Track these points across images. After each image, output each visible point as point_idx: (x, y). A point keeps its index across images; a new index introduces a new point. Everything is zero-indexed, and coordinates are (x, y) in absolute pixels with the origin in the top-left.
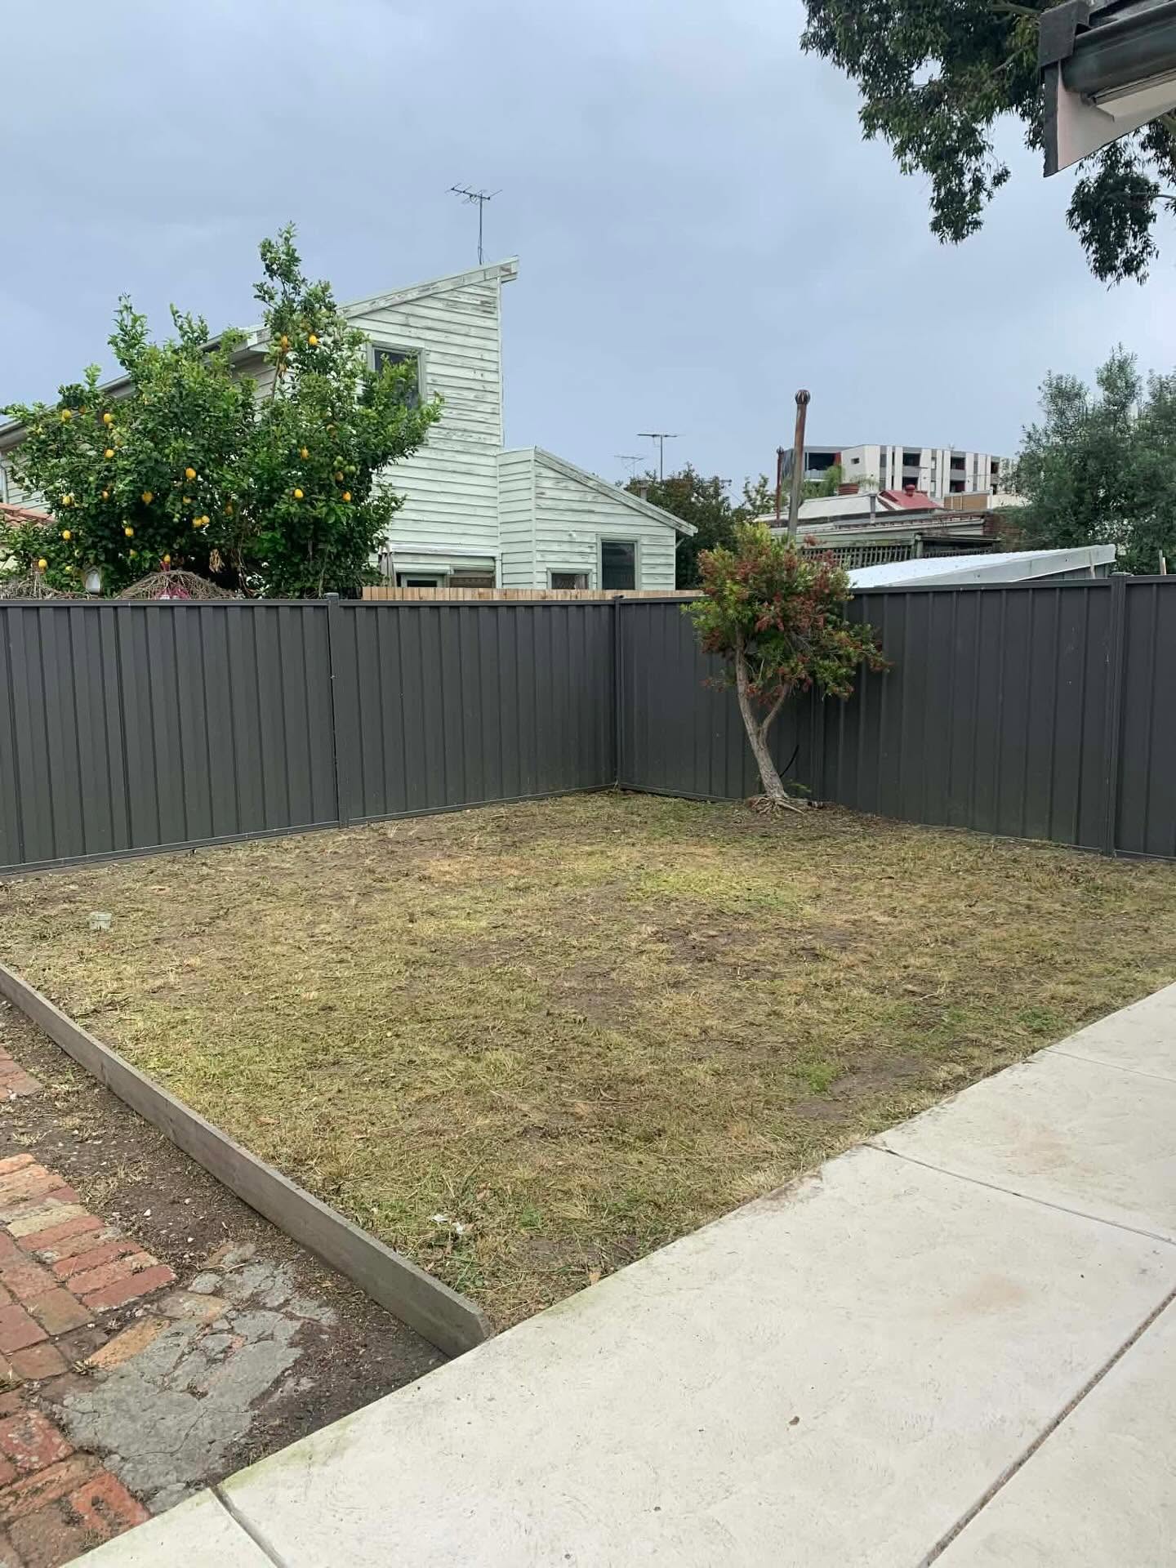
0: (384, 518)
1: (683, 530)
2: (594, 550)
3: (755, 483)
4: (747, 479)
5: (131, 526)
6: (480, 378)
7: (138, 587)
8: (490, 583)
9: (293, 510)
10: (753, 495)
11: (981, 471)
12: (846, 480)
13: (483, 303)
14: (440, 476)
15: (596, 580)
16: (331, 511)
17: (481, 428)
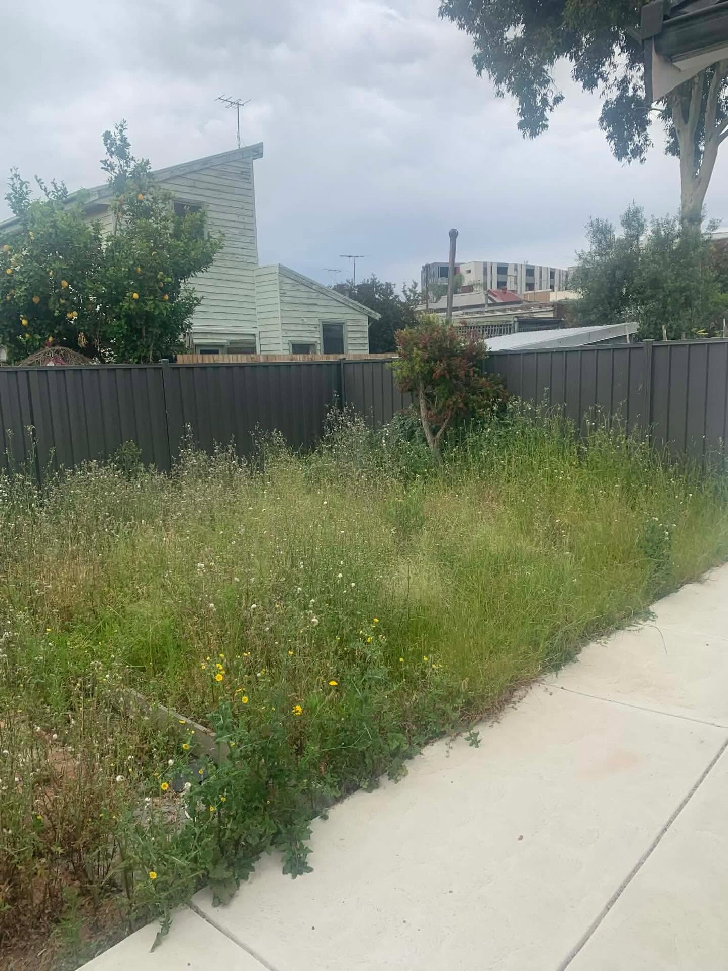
0: (190, 311)
1: (372, 316)
2: (318, 329)
3: (409, 285)
4: (404, 283)
5: (25, 319)
6: (242, 220)
7: (32, 358)
8: (253, 350)
9: (132, 307)
10: (408, 293)
11: (544, 277)
12: (465, 284)
13: (242, 172)
14: (218, 283)
15: (319, 347)
16: (157, 306)
17: (244, 252)
